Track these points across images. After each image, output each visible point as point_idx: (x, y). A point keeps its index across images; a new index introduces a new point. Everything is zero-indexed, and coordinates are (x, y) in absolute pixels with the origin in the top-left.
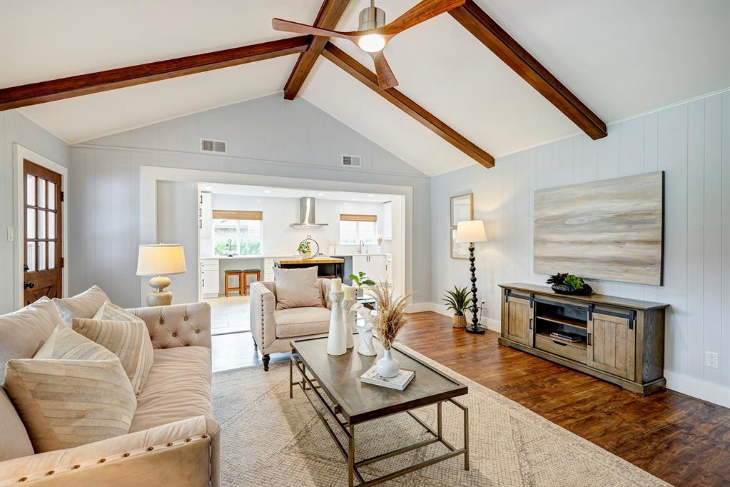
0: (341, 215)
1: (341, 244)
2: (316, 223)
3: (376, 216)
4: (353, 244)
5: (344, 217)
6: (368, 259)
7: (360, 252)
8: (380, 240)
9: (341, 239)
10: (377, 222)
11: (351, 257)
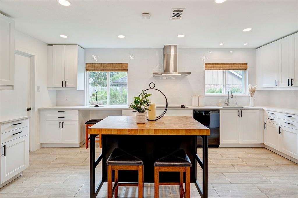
0: (206, 64)
1: (206, 94)
2: (178, 71)
3: (246, 64)
4: (219, 94)
5: (209, 66)
6: (240, 113)
7: (228, 104)
8: (253, 91)
9: (206, 90)
10: (247, 71)
11: (218, 111)
